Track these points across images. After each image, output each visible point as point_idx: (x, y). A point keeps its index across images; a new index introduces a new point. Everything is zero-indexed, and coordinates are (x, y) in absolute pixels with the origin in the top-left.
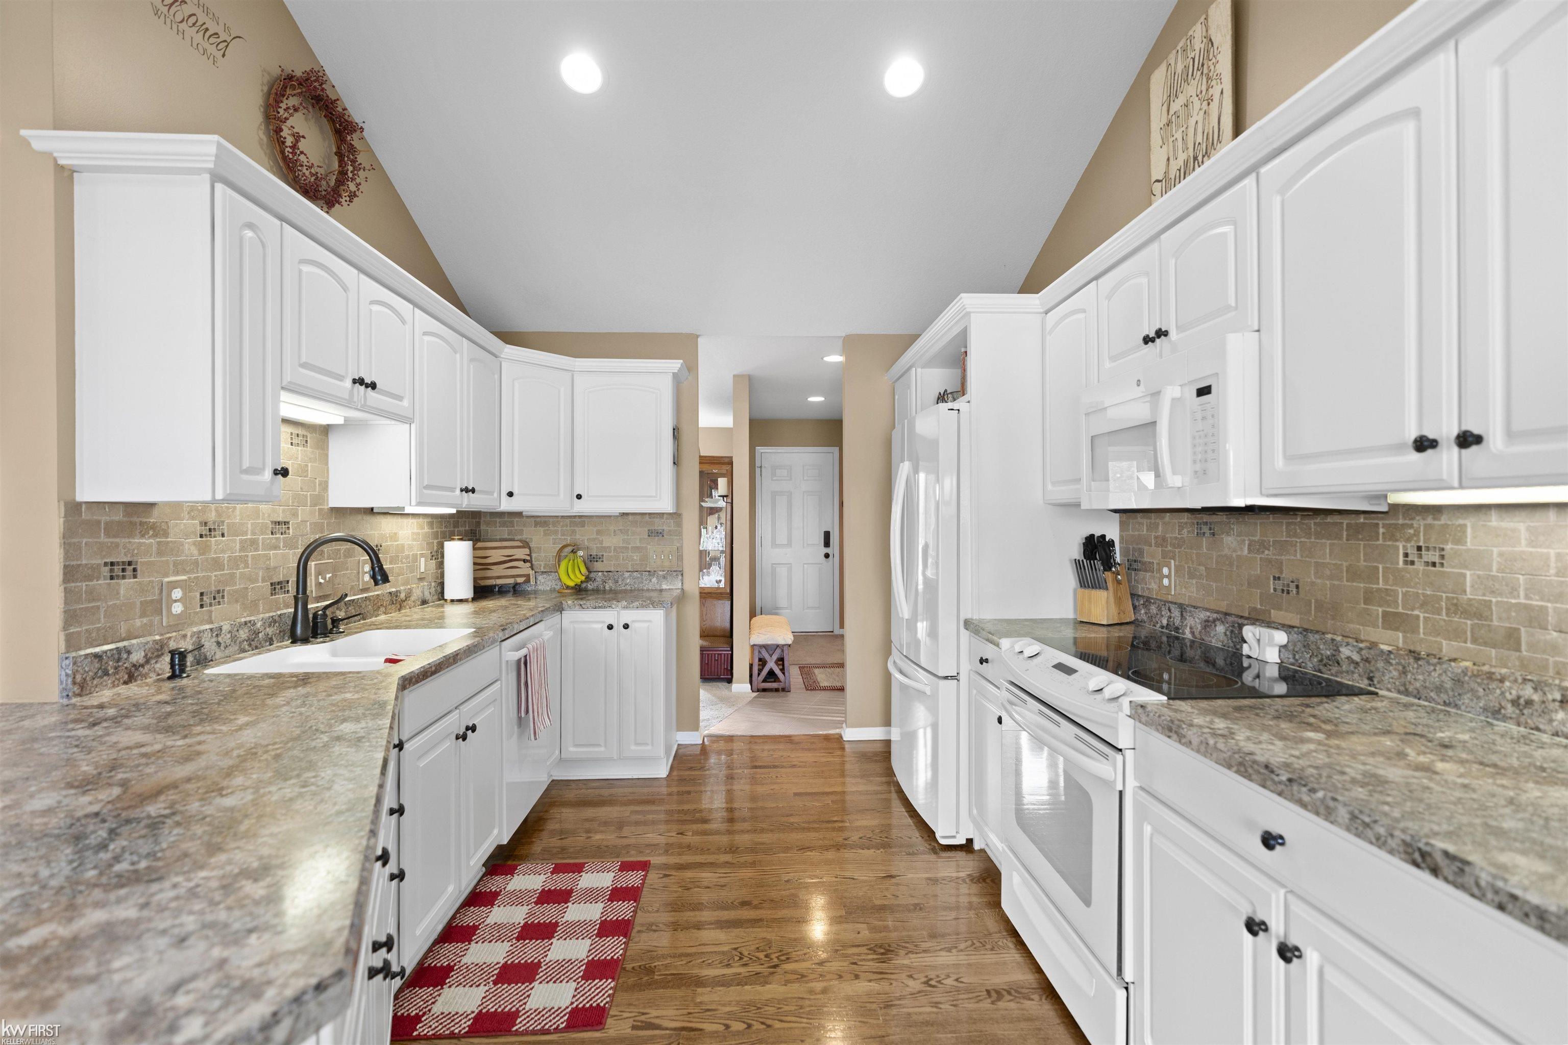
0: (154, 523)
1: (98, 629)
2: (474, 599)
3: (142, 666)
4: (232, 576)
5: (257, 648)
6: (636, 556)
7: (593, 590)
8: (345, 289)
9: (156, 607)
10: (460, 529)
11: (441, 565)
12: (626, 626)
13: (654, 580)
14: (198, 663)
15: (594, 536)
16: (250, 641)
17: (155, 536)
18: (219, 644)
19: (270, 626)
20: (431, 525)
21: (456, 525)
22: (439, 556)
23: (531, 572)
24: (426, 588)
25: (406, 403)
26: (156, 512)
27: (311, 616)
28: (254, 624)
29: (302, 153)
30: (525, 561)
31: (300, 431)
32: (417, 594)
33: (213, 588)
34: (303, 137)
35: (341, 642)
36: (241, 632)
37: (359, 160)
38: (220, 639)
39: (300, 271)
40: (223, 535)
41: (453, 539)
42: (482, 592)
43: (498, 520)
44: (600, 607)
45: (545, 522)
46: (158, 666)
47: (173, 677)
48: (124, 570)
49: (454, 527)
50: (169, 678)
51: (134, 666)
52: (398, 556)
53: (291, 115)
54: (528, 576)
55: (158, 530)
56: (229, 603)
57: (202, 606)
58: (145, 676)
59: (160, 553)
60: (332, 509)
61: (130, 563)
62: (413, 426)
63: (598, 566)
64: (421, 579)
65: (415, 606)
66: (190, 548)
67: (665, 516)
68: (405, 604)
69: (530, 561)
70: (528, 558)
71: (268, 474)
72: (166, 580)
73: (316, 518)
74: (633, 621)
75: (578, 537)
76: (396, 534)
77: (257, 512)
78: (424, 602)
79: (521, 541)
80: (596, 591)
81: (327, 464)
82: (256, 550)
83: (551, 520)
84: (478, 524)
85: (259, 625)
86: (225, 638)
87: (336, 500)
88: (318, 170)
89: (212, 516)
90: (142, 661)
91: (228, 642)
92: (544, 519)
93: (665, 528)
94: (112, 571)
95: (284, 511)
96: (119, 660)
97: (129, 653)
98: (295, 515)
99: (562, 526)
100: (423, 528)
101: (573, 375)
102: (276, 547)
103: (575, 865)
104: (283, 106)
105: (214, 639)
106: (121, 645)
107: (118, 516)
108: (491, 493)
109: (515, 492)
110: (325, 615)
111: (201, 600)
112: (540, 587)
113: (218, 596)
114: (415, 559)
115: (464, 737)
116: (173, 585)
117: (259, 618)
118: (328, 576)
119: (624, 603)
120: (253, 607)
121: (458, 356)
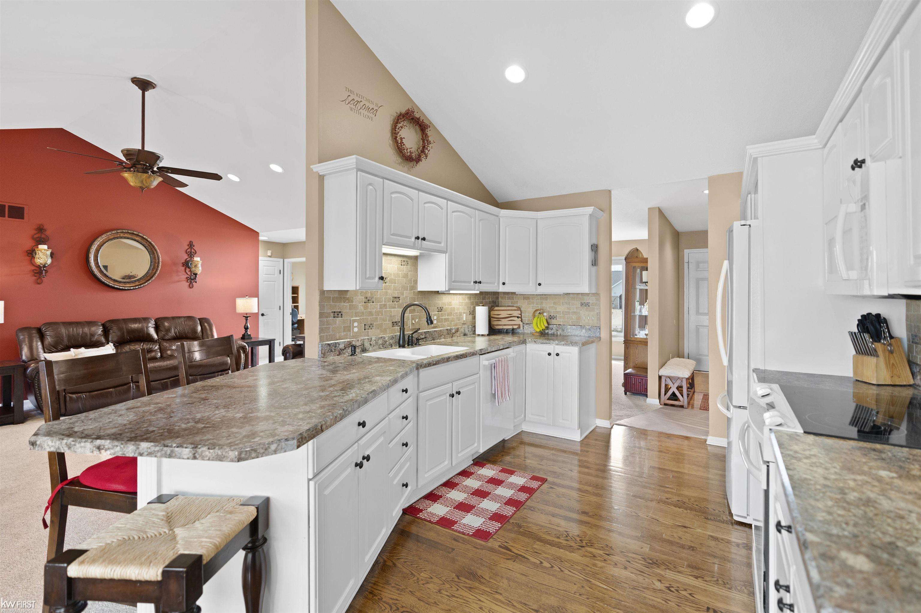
0: (348, 298)
1: (330, 335)
2: (488, 335)
3: (343, 350)
4: (377, 318)
5: (385, 348)
6: (574, 317)
7: (551, 334)
8: (412, 200)
9: (348, 329)
10: (486, 300)
11: (474, 318)
12: (557, 355)
13: (584, 331)
14: (363, 351)
15: (552, 305)
16: (383, 345)
17: (348, 302)
18: (371, 345)
19: (391, 340)
20: (470, 298)
21: (484, 298)
22: (473, 313)
23: (521, 323)
24: (466, 328)
25: (442, 245)
26: (349, 293)
27: (406, 338)
28: (385, 338)
29: (404, 144)
30: (518, 317)
31: (405, 259)
32: (462, 330)
33: (369, 323)
34: (404, 138)
35: (417, 349)
36: (379, 341)
37: (430, 139)
38: (371, 343)
39: (391, 197)
40: (373, 302)
41: (479, 305)
42: (493, 331)
43: (507, 296)
44: (544, 343)
45: (528, 297)
46: (349, 350)
47: (352, 355)
48: (338, 315)
49: (483, 299)
50: (351, 355)
51: (341, 349)
52: (451, 313)
53: (401, 130)
54: (519, 325)
55: (349, 300)
56: (375, 329)
57: (365, 329)
58: (344, 354)
59: (350, 309)
60: (419, 291)
61: (340, 312)
62: (447, 254)
63: (553, 321)
64: (464, 324)
65: (460, 336)
66: (360, 307)
67: (590, 295)
68: (455, 335)
69: (521, 318)
70: (520, 316)
71: (377, 279)
72: (352, 319)
73: (412, 295)
74: (561, 352)
75: (544, 305)
76: (450, 303)
77: (387, 292)
78: (465, 335)
79: (516, 307)
80: (553, 335)
81: (417, 272)
82: (386, 308)
83: (531, 296)
84: (498, 298)
85: (386, 339)
86: (373, 342)
87: (421, 287)
88: (411, 150)
89: (369, 295)
90: (343, 348)
91: (374, 344)
92: (527, 296)
93: (590, 301)
94: (334, 315)
95: (398, 292)
96: (336, 347)
97: (339, 344)
98: (403, 294)
99: (537, 300)
100: (465, 300)
101: (537, 221)
102: (394, 308)
103: (511, 471)
104: (397, 127)
105: (369, 343)
106: (336, 341)
107: (336, 295)
108: (494, 283)
109: (506, 282)
110: (412, 337)
111: (365, 327)
112: (526, 331)
113: (371, 326)
114: (460, 314)
115: (452, 396)
116: (355, 321)
117: (387, 336)
118: (417, 320)
119: (557, 342)
120: (385, 331)
121: (473, 219)
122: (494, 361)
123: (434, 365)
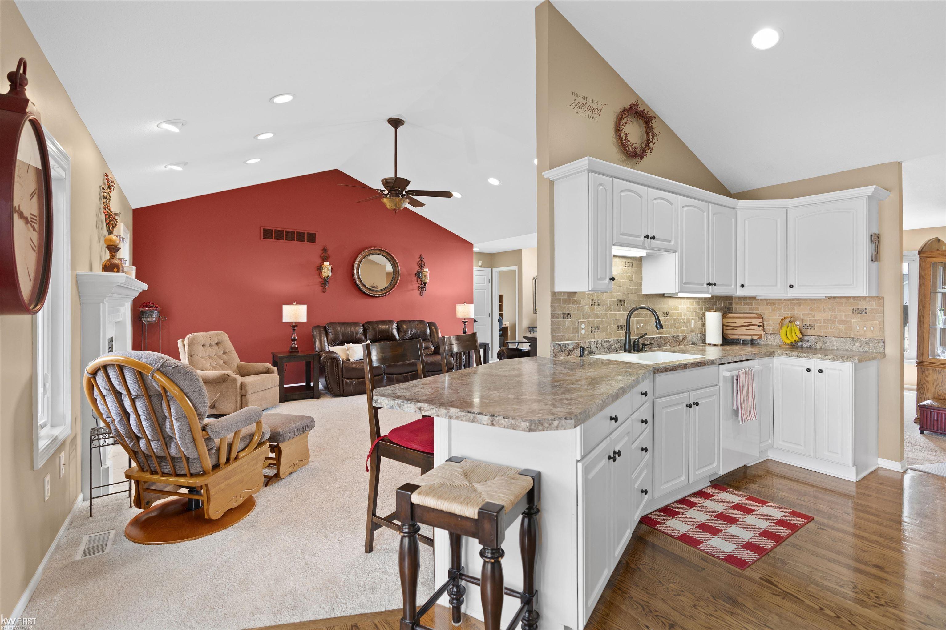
0: (576, 300)
1: (560, 335)
2: (721, 345)
3: (572, 351)
4: (602, 321)
5: (611, 352)
6: (842, 327)
7: (807, 347)
8: (641, 197)
9: (576, 330)
10: (718, 306)
11: (704, 325)
12: (821, 371)
13: (858, 344)
14: (590, 353)
15: (808, 312)
16: (609, 348)
17: (576, 304)
18: (597, 347)
19: (616, 343)
20: (698, 303)
21: (715, 304)
22: (703, 320)
23: (763, 334)
24: (695, 336)
25: (672, 243)
26: (577, 295)
27: (632, 342)
28: (610, 342)
29: (629, 141)
30: (759, 326)
31: (630, 261)
32: (689, 338)
33: (595, 326)
34: (629, 134)
35: (643, 355)
36: (605, 344)
37: (655, 131)
39: (621, 195)
40: (599, 305)
41: (710, 311)
42: (726, 341)
43: (743, 301)
44: (800, 357)
45: (773, 303)
46: (577, 352)
47: (581, 356)
48: (567, 316)
49: (714, 305)
50: (580, 357)
51: (570, 350)
52: (678, 319)
53: (625, 126)
54: (761, 335)
55: (577, 302)
56: (601, 332)
57: (591, 332)
58: (573, 355)
59: (578, 311)
60: (644, 294)
61: (569, 314)
62: (677, 254)
63: (810, 332)
64: (692, 331)
65: (688, 345)
66: (587, 309)
67: (868, 298)
68: (682, 343)
69: (763, 326)
70: (761, 324)
71: (607, 280)
72: (580, 321)
73: (636, 299)
74: (826, 369)
75: (796, 312)
76: (677, 307)
77: (612, 295)
78: (693, 344)
79: (756, 314)
80: (810, 348)
81: (642, 274)
82: (611, 311)
83: (777, 301)
84: (731, 304)
85: (612, 342)
86: (599, 346)
87: (646, 290)
88: (636, 145)
89: (595, 297)
90: (573, 349)
91: (600, 347)
92: (771, 301)
93: (867, 307)
94: (564, 316)
95: (622, 295)
96: (565, 347)
97: (568, 345)
98: (627, 297)
99: (785, 305)
100: (693, 305)
101: (787, 209)
102: (619, 311)
103: (762, 500)
104: (621, 124)
105: (595, 345)
106: (566, 342)
107: (566, 297)
108: (730, 286)
109: (746, 284)
110: (638, 342)
111: (591, 329)
112: (769, 343)
113: (597, 329)
114: (688, 320)
115: (690, 406)
116: (582, 323)
117: (612, 340)
118: (642, 325)
119: (819, 356)
120: (610, 334)
121: (705, 214)
122: (736, 373)
123: (671, 370)
